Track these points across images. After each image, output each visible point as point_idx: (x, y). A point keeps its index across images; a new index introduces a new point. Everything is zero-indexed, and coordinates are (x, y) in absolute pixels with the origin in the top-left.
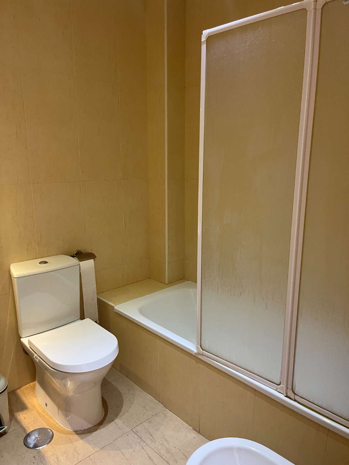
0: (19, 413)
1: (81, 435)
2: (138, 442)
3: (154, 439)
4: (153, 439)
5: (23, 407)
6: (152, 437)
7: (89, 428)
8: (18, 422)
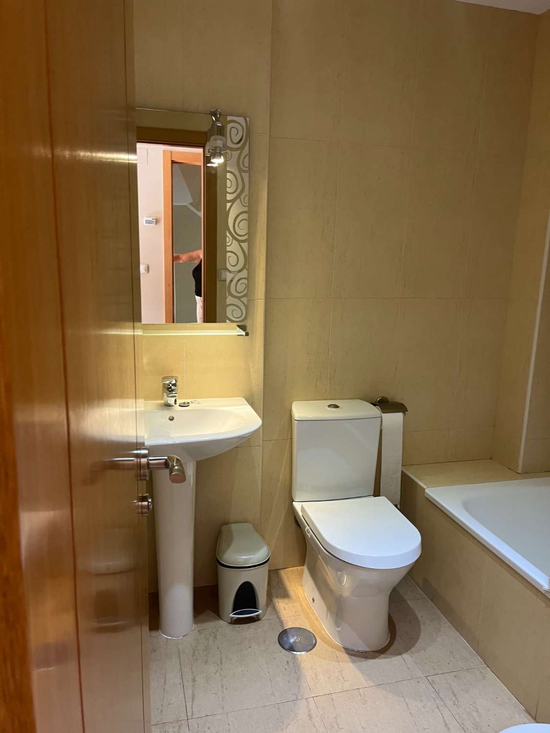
0: (278, 600)
1: (353, 657)
2: (433, 698)
3: (458, 702)
4: (456, 702)
5: (285, 595)
6: (456, 699)
7: (366, 652)
8: (275, 610)
